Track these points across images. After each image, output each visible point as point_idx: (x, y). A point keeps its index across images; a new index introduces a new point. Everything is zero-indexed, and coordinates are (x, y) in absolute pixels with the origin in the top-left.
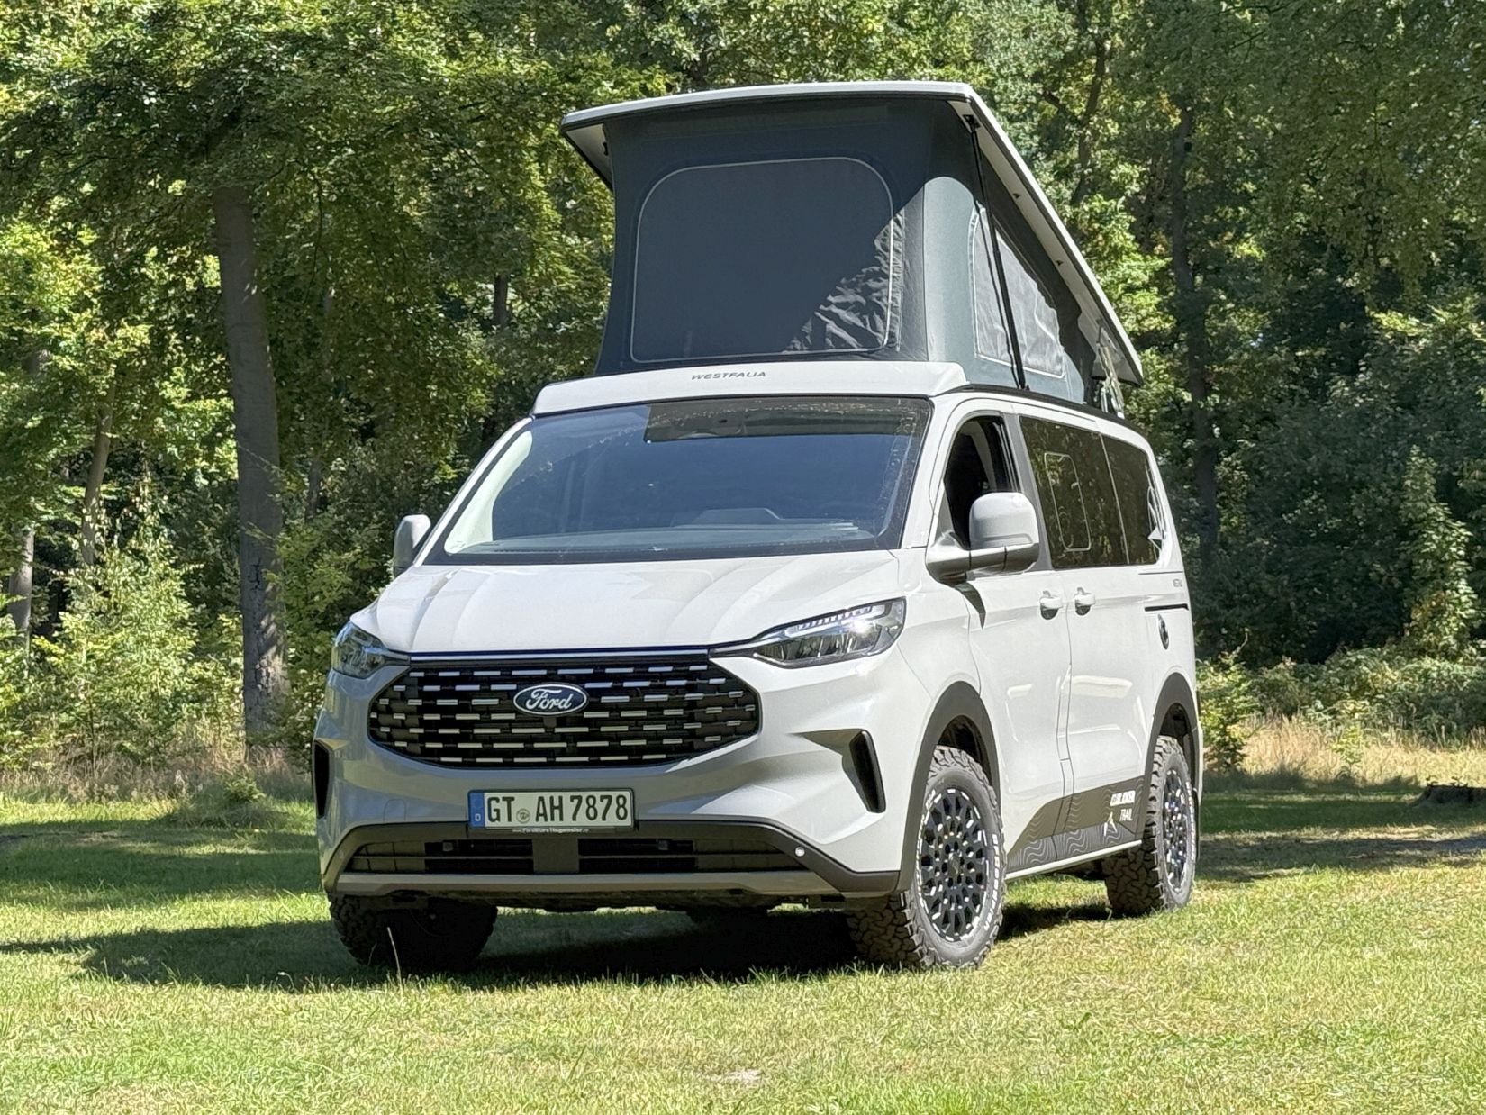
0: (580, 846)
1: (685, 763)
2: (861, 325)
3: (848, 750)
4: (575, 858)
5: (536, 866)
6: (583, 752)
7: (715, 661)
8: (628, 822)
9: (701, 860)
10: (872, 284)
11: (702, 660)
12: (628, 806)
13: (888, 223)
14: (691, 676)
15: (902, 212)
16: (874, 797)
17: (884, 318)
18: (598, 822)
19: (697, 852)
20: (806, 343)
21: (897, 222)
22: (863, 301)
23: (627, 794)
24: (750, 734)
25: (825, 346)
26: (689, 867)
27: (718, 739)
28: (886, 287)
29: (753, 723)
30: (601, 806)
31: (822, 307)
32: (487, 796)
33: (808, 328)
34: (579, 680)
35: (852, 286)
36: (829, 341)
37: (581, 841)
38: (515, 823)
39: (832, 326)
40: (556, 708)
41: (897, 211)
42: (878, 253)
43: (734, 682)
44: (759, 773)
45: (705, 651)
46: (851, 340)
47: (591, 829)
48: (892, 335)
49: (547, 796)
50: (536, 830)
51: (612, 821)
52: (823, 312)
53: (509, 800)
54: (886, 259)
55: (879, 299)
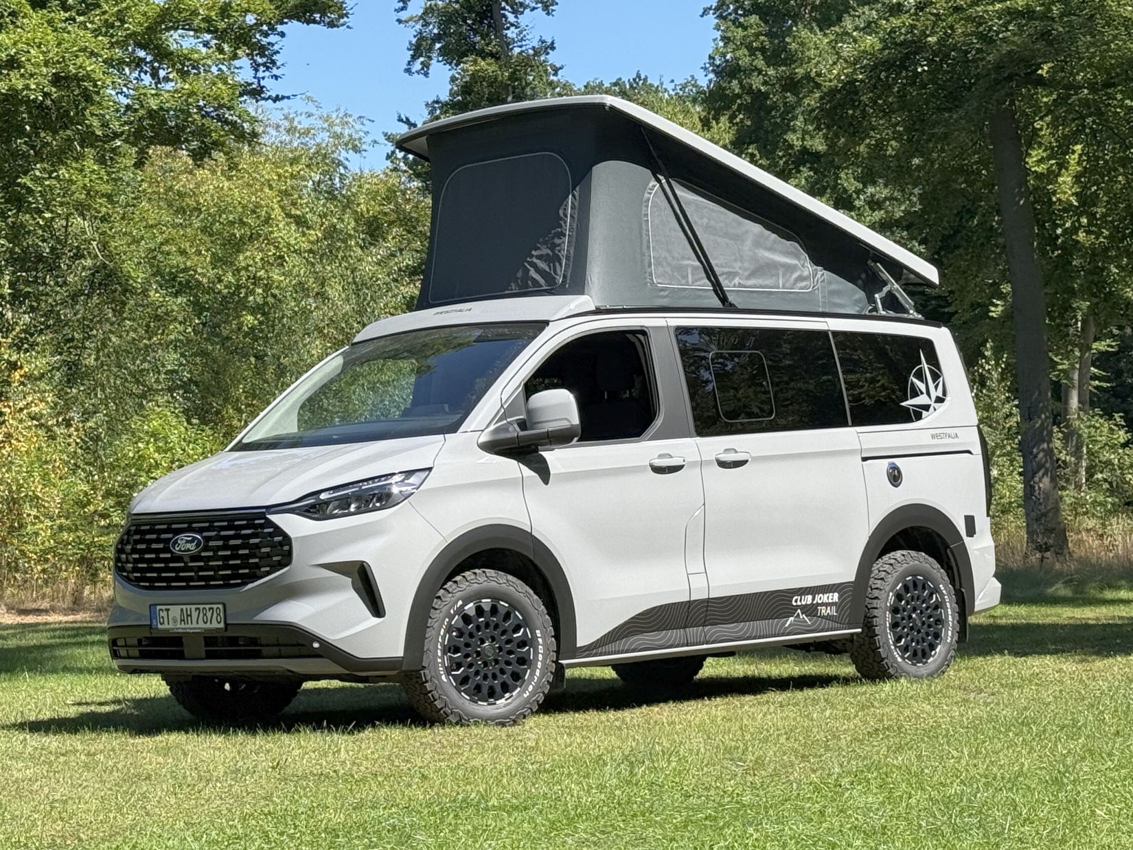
0: (206, 642)
1: (250, 586)
2: (548, 270)
3: (357, 575)
4: (203, 650)
5: (186, 654)
6: (201, 578)
7: (269, 516)
8: (222, 625)
9: (265, 651)
10: (557, 241)
11: (262, 516)
12: (222, 614)
13: (567, 197)
14: (255, 527)
15: (577, 189)
16: (377, 608)
17: (561, 265)
18: (208, 626)
19: (262, 646)
20: (518, 285)
21: (574, 196)
22: (551, 253)
23: (221, 606)
24: (286, 566)
25: (527, 287)
26: (257, 655)
27: (268, 569)
28: (564, 243)
29: (287, 559)
30: (209, 614)
31: (529, 259)
32: (158, 607)
33: (519, 274)
34: (200, 531)
35: (545, 243)
36: (530, 283)
37: (205, 638)
38: (171, 626)
39: (533, 273)
40: (189, 550)
41: (574, 189)
42: (561, 219)
43: (278, 531)
44: (293, 591)
45: (264, 510)
46: (542, 281)
47: (207, 630)
48: (565, 277)
49: (184, 607)
50: (180, 631)
51: (215, 625)
52: (528, 262)
53: (168, 610)
54: (565, 222)
55: (559, 251)
